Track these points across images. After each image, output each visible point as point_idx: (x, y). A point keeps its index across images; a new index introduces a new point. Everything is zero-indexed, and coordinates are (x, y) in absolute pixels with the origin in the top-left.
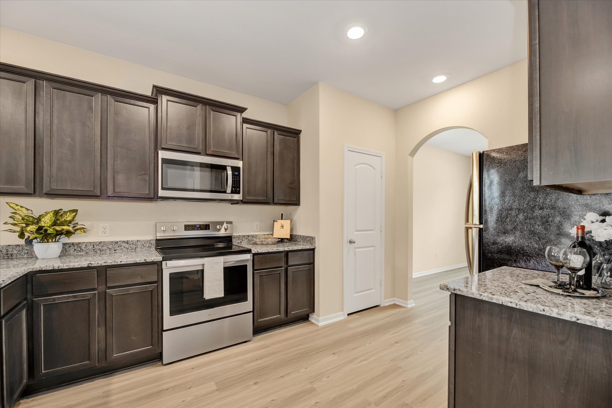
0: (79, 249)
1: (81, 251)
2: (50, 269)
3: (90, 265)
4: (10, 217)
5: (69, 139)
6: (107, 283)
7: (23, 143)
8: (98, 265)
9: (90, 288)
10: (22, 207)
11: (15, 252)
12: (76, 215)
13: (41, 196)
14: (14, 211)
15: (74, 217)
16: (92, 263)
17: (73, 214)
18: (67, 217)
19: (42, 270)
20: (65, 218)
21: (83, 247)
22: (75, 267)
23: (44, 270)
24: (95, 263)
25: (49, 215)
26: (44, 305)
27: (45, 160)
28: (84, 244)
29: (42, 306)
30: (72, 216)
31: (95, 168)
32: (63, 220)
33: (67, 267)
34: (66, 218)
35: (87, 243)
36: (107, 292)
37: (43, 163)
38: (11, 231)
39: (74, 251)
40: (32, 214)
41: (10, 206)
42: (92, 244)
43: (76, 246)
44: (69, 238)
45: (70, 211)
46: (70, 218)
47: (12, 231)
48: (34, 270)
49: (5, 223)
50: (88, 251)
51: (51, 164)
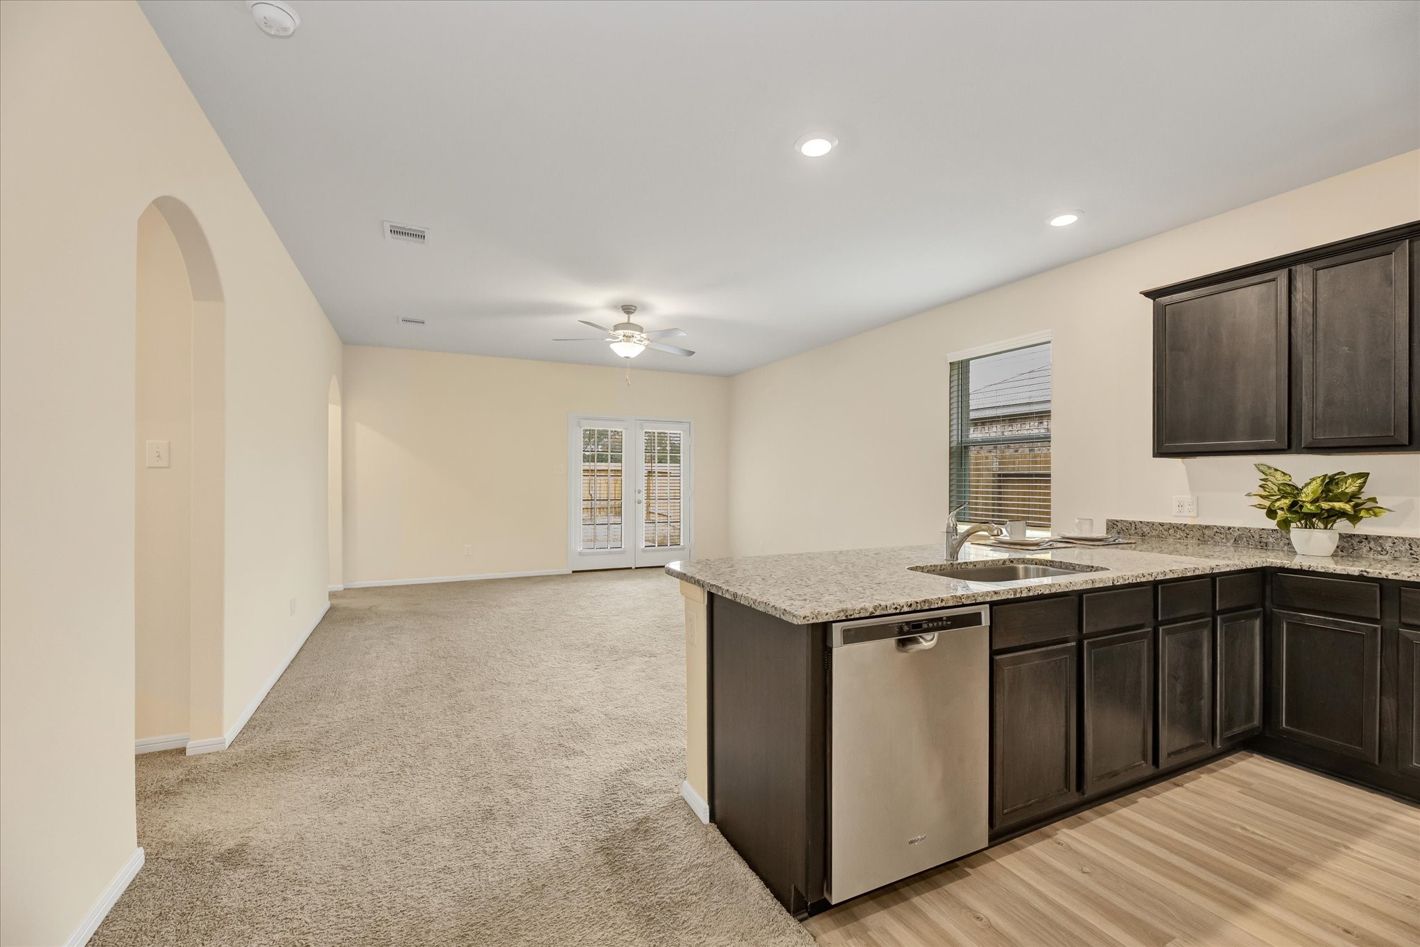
0: (1380, 549)
1: (1384, 553)
2: (1296, 567)
3: (1365, 574)
4: (1260, 486)
5: (1345, 347)
6: (1402, 616)
7: (1273, 371)
8: (1380, 576)
9: (1364, 615)
10: (1276, 470)
11: (1271, 540)
12: (1365, 482)
13: (1301, 450)
14: (1264, 477)
15: (1361, 487)
16: (1368, 570)
17: (1359, 481)
18: (1347, 486)
19: (1284, 568)
20: (1344, 487)
21: (1388, 546)
22: (1335, 572)
23: (1288, 569)
24: (1374, 572)
25: (1314, 482)
26: (1288, 624)
27: (1304, 393)
28: (1390, 539)
29: (1284, 623)
30: (1357, 485)
31: (1396, 392)
32: (1340, 490)
33: (1323, 570)
34: (1346, 488)
35: (1396, 538)
36: (1400, 633)
37: (1302, 399)
38: (1260, 507)
39: (1369, 552)
40: (1290, 480)
41: (1259, 469)
42: (1407, 542)
43: (1372, 542)
44: (1354, 525)
45: (1353, 476)
46: (1354, 488)
47: (1262, 507)
48: (1273, 565)
49: (1249, 495)
50: (1397, 554)
51: (1314, 398)
